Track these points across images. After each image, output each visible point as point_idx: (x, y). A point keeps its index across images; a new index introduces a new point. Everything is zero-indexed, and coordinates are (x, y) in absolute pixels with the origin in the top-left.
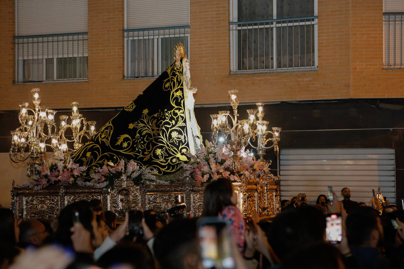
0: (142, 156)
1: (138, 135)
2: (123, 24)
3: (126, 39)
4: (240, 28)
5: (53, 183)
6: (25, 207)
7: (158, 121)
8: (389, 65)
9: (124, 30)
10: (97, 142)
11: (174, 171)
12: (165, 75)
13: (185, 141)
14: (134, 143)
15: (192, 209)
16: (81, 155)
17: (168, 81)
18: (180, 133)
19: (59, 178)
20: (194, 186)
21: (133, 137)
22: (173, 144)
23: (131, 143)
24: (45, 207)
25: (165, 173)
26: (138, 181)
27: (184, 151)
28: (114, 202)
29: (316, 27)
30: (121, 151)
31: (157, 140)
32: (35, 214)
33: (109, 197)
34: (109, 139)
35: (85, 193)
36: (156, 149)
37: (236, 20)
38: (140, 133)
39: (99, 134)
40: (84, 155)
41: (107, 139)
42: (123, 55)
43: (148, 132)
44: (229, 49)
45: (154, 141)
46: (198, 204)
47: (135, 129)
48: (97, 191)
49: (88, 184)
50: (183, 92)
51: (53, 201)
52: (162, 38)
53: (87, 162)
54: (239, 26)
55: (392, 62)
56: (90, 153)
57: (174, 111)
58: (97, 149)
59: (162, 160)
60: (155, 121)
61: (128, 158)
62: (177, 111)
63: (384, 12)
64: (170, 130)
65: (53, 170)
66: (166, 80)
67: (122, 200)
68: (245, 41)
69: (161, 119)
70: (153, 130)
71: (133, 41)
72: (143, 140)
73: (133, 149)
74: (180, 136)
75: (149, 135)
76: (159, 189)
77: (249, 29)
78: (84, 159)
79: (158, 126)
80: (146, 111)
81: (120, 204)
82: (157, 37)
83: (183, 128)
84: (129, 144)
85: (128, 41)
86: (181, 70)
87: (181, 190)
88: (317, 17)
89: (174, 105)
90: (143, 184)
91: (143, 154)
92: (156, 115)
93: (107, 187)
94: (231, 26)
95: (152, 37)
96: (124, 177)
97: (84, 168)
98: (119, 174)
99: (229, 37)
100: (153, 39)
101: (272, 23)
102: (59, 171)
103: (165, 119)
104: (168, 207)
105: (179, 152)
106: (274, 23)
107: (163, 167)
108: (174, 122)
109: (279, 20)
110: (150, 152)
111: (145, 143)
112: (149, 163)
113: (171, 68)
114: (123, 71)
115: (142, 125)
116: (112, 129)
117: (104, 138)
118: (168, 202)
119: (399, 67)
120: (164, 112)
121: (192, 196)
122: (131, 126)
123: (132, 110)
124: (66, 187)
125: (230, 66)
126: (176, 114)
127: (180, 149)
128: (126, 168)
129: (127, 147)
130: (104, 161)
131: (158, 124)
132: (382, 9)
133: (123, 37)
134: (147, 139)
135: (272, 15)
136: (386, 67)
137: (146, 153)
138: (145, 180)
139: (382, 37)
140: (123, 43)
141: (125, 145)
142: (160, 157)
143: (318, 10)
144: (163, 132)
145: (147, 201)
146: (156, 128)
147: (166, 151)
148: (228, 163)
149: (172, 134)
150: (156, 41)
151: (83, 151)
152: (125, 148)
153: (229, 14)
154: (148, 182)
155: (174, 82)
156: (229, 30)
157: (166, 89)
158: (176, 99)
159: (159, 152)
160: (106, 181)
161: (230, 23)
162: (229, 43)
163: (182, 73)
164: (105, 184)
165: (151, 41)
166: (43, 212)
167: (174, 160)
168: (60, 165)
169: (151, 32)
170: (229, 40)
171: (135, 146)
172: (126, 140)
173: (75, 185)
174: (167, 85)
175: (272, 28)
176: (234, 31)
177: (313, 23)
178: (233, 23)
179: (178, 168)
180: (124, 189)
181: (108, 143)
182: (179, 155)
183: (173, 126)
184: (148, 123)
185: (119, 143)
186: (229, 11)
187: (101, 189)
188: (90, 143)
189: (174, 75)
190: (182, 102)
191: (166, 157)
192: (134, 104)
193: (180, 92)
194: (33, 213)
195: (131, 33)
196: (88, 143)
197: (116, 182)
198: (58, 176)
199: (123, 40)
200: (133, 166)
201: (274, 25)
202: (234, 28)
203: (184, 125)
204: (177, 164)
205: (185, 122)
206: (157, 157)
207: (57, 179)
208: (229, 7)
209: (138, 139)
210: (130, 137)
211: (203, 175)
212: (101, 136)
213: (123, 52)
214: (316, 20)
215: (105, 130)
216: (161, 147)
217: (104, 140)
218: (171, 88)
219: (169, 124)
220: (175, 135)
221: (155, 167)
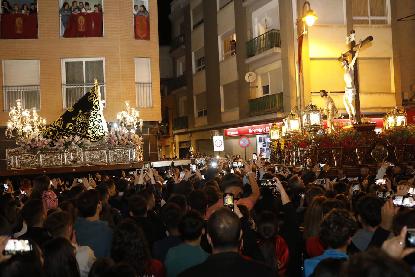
0: (80, 133)
1: (77, 123)
2: (2, 83)
3: (4, 91)
4: (67, 87)
5: (34, 148)
6: (17, 161)
7: (87, 116)
8: (139, 106)
9: (3, 86)
10: (55, 127)
11: (97, 140)
12: (88, 94)
13: (101, 126)
14: (75, 127)
15: (110, 158)
16: (46, 134)
17: (91, 97)
18: (99, 122)
19: (37, 145)
20: (111, 147)
21: (75, 124)
22: (95, 127)
23: (74, 127)
24: (29, 161)
25: (93, 142)
26: (80, 145)
27: (101, 131)
28: (68, 156)
29: (105, 88)
30: (69, 131)
31: (88, 125)
32: (23, 164)
33: (65, 154)
34: (62, 125)
35: (51, 152)
36: (88, 130)
37: (65, 83)
38: (78, 122)
39: (55, 123)
40: (48, 133)
41: (60, 125)
42: (3, 100)
43: (83, 122)
44: (62, 97)
45: (86, 126)
46: (113, 155)
47: (75, 120)
48: (59, 151)
49: (53, 148)
50: (98, 102)
51: (33, 157)
52: (25, 91)
53: (51, 137)
54: (67, 86)
55: (143, 105)
56: (51, 133)
57: (95, 112)
58: (55, 131)
59: (91, 135)
60: (86, 116)
61: (74, 135)
62: (96, 111)
63: (136, 82)
64: (93, 121)
65: (33, 141)
66: (90, 96)
67: (73, 155)
68: (70, 93)
69: (89, 115)
70: (85, 121)
71: (8, 92)
72: (80, 125)
73: (75, 130)
74: (99, 123)
75: (83, 123)
76: (92, 149)
77: (72, 88)
78: (48, 136)
79: (88, 118)
80: (80, 112)
81: (72, 157)
82: (22, 90)
83: (100, 119)
84: (73, 128)
85: (5, 92)
86: (97, 92)
87: (104, 149)
88: (105, 83)
89: (94, 108)
90: (83, 147)
91: (81, 132)
92: (86, 113)
93: (64, 149)
94: (63, 86)
95: (19, 90)
96: (73, 144)
97: (50, 140)
98: (70, 143)
99: (62, 91)
100: (20, 92)
101: (83, 85)
102: (36, 142)
103: (91, 115)
104: (97, 157)
105: (99, 131)
106: (85, 85)
107: (92, 138)
108: (95, 117)
109: (87, 84)
110: (85, 131)
111: (81, 127)
112: (85, 136)
113: (92, 90)
114: (3, 108)
115: (79, 118)
116: (62, 120)
117: (58, 125)
118: (97, 155)
119: (143, 107)
120: (90, 112)
121: (109, 152)
122: (73, 119)
123: (72, 111)
124: (40, 150)
125: (62, 106)
126: (96, 113)
127: (99, 130)
128: (73, 139)
129: (72, 129)
130: (60, 136)
131: (88, 117)
132: (135, 81)
133: (3, 90)
134: (82, 125)
135: (83, 81)
136: (138, 107)
137: (82, 132)
138: (85, 145)
139: (135, 94)
140: (3, 93)
141: (71, 128)
142: (90, 133)
143: (106, 80)
144: (91, 121)
145: (86, 155)
146: (86, 120)
147: (93, 131)
148: (126, 135)
149: (94, 123)
150: (21, 92)
151: (47, 132)
152: (71, 130)
153: (61, 80)
154: (86, 146)
155: (94, 97)
156: (62, 88)
157: (90, 100)
158: (96, 105)
159: (89, 131)
160: (63, 146)
161: (62, 84)
162: (62, 94)
163: (97, 93)
164: (63, 147)
165: (18, 93)
166: (29, 163)
167: (97, 135)
168: (37, 139)
169: (19, 88)
170: (62, 93)
171: (76, 128)
172: (71, 126)
173: (46, 148)
174: (90, 99)
175: (83, 88)
176: (64, 89)
177: (103, 86)
178: (63, 85)
179: (99, 139)
180: (73, 150)
181: (61, 127)
182: (98, 133)
183: (95, 119)
184: (82, 117)
185: (67, 127)
186: (61, 78)
187: (61, 150)
188: (51, 127)
189: (94, 94)
190: (99, 107)
191: (93, 134)
192: (73, 108)
193: (97, 102)
194: (22, 164)
195: (7, 88)
196: (49, 128)
197: (69, 146)
198: (36, 145)
199: (3, 92)
200: (77, 138)
201: (84, 86)
202: (64, 87)
203: (100, 118)
204: (99, 137)
205: (100, 116)
206: (89, 134)
207: (36, 146)
208: (61, 77)
209: (77, 125)
210: (73, 124)
211: (115, 141)
212: (56, 124)
213: (3, 98)
214: (105, 85)
215: (59, 121)
216: (90, 129)
217: (58, 126)
218: (93, 100)
219: (93, 118)
220: (96, 123)
221: (89, 139)
